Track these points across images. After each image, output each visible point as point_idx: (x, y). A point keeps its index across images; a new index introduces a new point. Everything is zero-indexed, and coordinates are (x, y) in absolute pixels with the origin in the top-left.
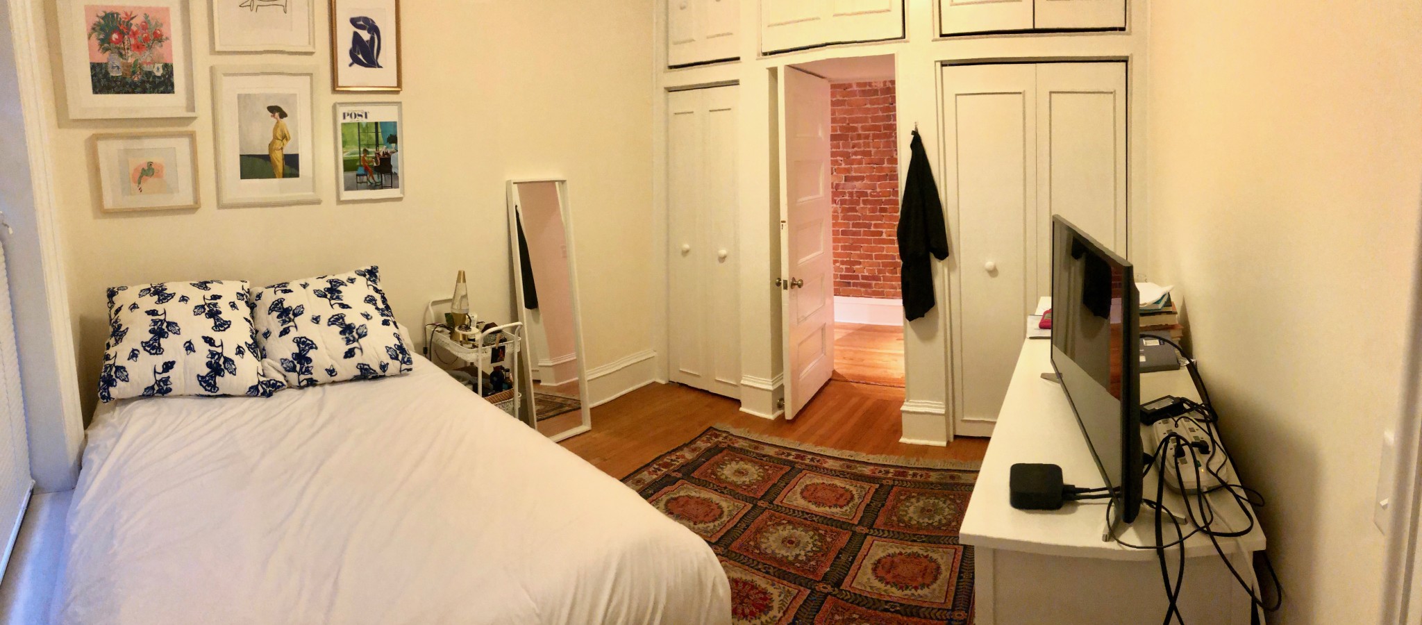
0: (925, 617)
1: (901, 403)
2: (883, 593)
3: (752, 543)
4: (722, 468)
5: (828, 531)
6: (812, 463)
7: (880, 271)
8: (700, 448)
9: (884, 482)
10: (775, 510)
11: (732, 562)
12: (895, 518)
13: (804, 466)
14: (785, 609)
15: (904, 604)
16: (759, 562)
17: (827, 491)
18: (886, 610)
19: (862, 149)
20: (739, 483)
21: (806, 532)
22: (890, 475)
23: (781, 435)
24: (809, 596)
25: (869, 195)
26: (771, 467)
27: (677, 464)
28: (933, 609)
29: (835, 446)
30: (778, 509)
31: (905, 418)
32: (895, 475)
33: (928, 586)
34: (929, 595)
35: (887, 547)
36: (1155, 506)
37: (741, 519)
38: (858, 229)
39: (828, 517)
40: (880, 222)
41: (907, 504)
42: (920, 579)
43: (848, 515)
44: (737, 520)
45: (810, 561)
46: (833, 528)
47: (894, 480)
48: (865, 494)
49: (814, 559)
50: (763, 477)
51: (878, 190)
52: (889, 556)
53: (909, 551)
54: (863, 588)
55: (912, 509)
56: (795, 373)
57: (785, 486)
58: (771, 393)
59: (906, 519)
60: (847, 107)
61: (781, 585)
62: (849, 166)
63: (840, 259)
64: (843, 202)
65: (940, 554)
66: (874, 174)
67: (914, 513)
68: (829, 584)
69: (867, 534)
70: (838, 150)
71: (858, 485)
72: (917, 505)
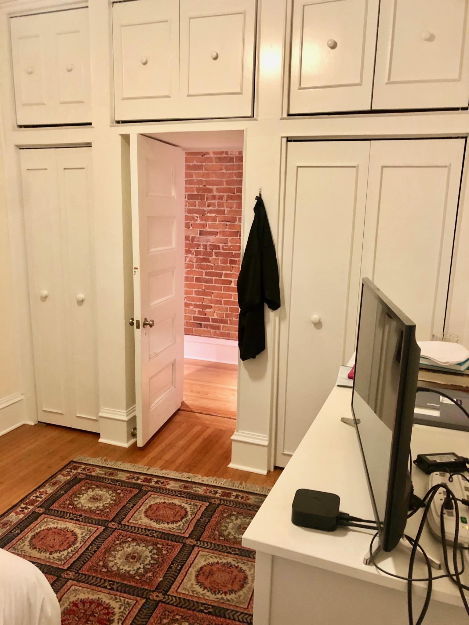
0: (230, 618)
1: (232, 433)
2: (201, 596)
3: (101, 563)
4: (79, 498)
5: (165, 544)
6: (157, 485)
7: (227, 316)
8: (60, 482)
9: (213, 501)
10: (122, 530)
11: (81, 584)
12: (217, 532)
13: (149, 488)
14: (123, 619)
15: (215, 606)
16: (105, 580)
17: (167, 509)
18: (202, 611)
19: (216, 208)
20: (93, 508)
21: (146, 547)
22: (218, 495)
23: (134, 461)
24: (143, 605)
25: (221, 248)
26: (122, 491)
27: (41, 500)
28: (237, 612)
29: (177, 470)
30: (125, 528)
31: (234, 446)
32: (222, 495)
33: (235, 592)
34: (235, 600)
35: (208, 557)
36: (413, 543)
37: (92, 542)
38: (210, 278)
39: (166, 532)
40: (229, 272)
41: (228, 520)
42: (229, 586)
43: (180, 530)
44: (88, 544)
45: (147, 573)
46: (169, 542)
47: (220, 500)
48: (197, 511)
49: (151, 571)
50: (115, 501)
51: (229, 244)
52: (209, 564)
53: (224, 561)
54: (187, 593)
55: (231, 525)
56: (146, 406)
57: (132, 507)
58: (126, 423)
59: (226, 533)
60: (204, 171)
61: (121, 598)
62: (204, 222)
63: (193, 303)
64: (198, 253)
65: (248, 566)
66: (226, 230)
67: (232, 529)
68: (161, 592)
69: (194, 546)
70: (194, 208)
71: (192, 503)
72: (235, 522)
